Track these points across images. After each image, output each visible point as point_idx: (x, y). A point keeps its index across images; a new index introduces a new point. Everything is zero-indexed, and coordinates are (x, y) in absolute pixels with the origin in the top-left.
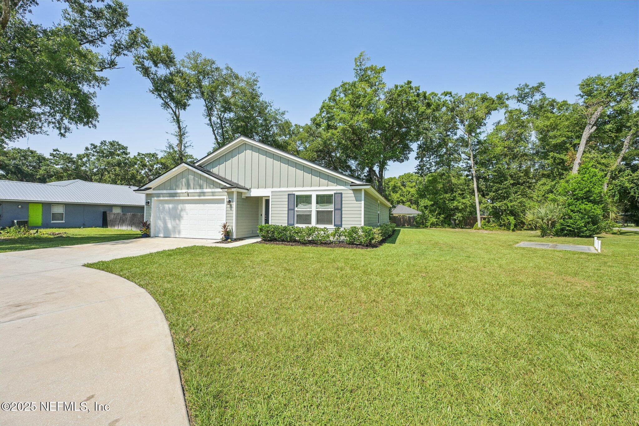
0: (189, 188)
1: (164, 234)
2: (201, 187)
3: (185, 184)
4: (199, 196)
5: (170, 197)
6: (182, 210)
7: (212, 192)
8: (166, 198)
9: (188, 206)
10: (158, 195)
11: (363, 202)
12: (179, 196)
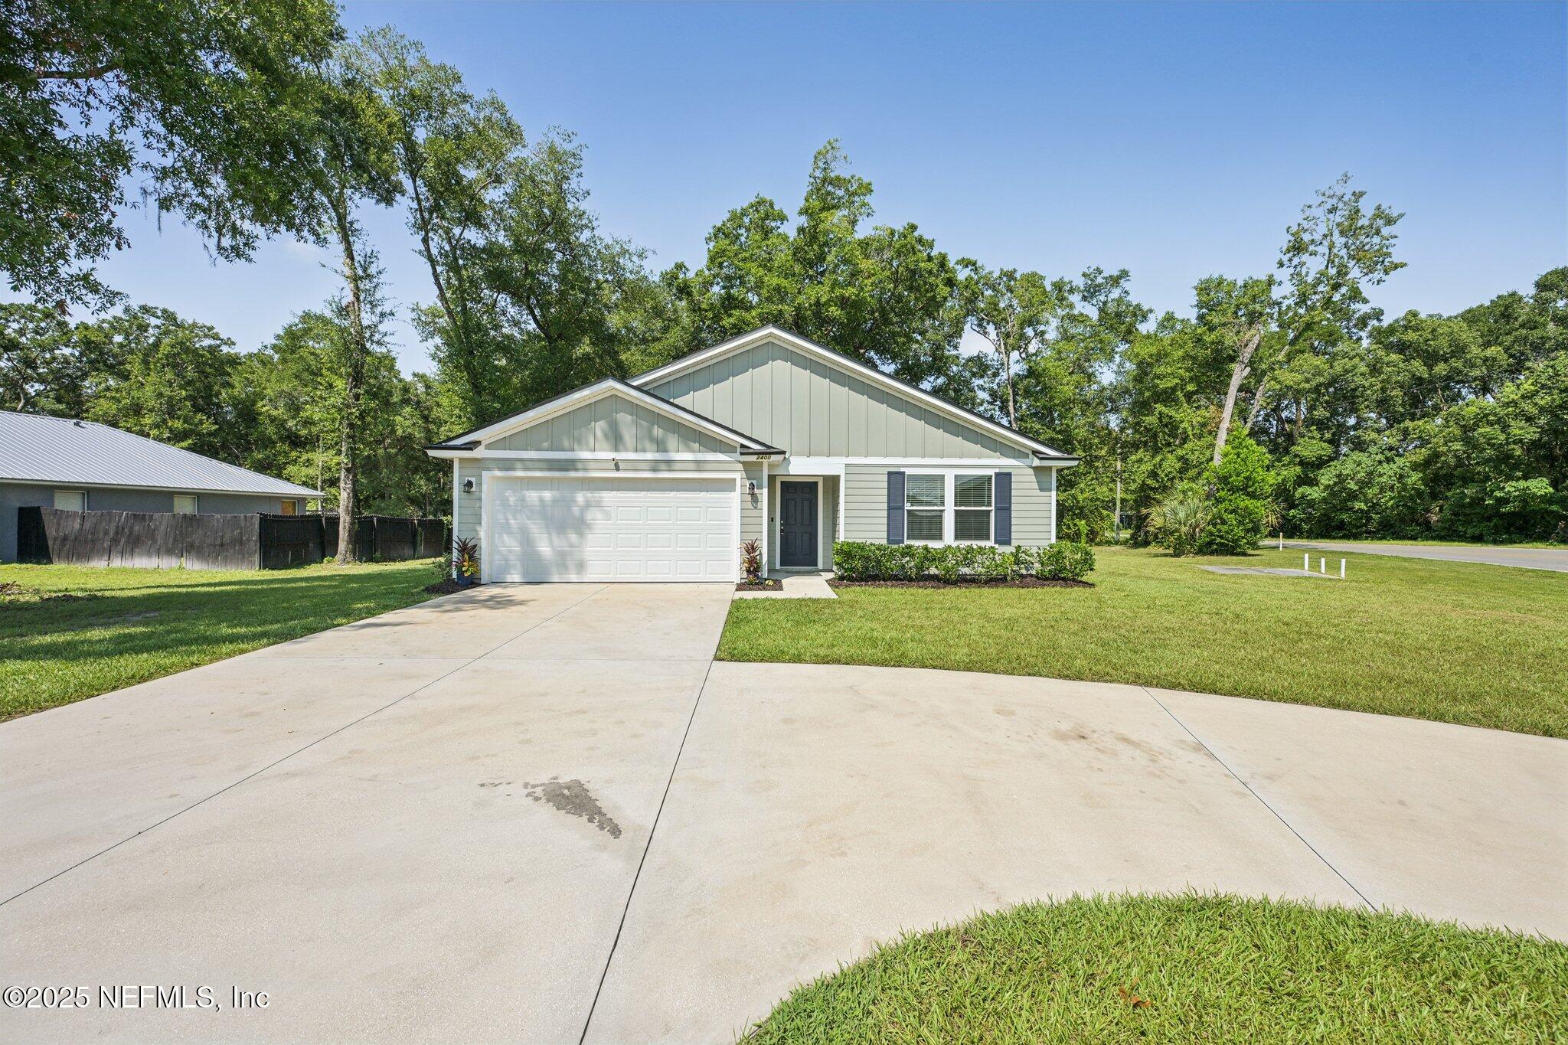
0: (621, 447)
1: (525, 573)
2: (661, 446)
3: (606, 436)
4: (655, 470)
5: (550, 469)
6: (588, 505)
7: (697, 462)
8: (538, 474)
9: (608, 496)
10: (507, 465)
11: (1054, 493)
12: (586, 470)
